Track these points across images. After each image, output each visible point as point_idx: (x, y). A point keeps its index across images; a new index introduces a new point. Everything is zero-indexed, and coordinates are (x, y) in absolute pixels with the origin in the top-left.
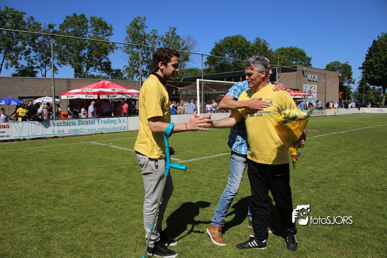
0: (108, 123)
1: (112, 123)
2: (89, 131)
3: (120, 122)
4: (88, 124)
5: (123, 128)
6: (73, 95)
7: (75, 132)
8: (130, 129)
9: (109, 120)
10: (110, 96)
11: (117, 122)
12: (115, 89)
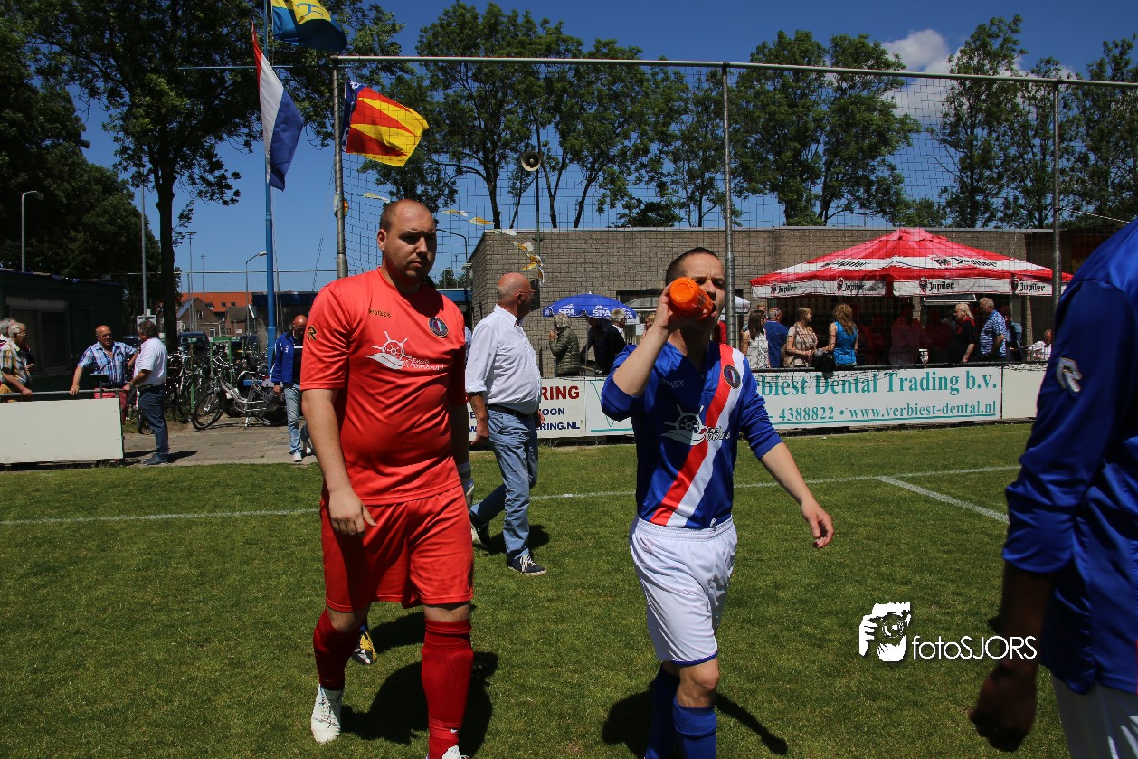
0: (928, 388)
1: (940, 389)
2: (854, 418)
3: (971, 385)
4: (850, 391)
5: (982, 407)
6: (793, 285)
7: (803, 420)
8: (1009, 415)
9: (931, 376)
10: (929, 285)
11: (962, 385)
12: (948, 258)
